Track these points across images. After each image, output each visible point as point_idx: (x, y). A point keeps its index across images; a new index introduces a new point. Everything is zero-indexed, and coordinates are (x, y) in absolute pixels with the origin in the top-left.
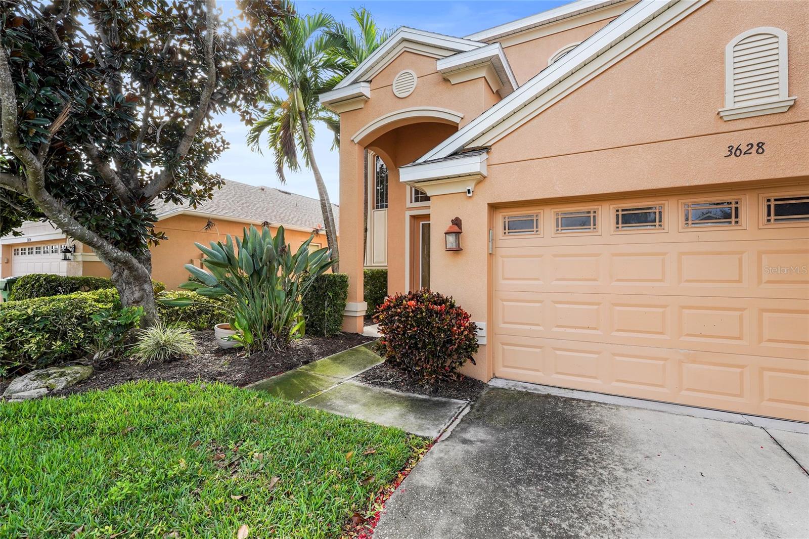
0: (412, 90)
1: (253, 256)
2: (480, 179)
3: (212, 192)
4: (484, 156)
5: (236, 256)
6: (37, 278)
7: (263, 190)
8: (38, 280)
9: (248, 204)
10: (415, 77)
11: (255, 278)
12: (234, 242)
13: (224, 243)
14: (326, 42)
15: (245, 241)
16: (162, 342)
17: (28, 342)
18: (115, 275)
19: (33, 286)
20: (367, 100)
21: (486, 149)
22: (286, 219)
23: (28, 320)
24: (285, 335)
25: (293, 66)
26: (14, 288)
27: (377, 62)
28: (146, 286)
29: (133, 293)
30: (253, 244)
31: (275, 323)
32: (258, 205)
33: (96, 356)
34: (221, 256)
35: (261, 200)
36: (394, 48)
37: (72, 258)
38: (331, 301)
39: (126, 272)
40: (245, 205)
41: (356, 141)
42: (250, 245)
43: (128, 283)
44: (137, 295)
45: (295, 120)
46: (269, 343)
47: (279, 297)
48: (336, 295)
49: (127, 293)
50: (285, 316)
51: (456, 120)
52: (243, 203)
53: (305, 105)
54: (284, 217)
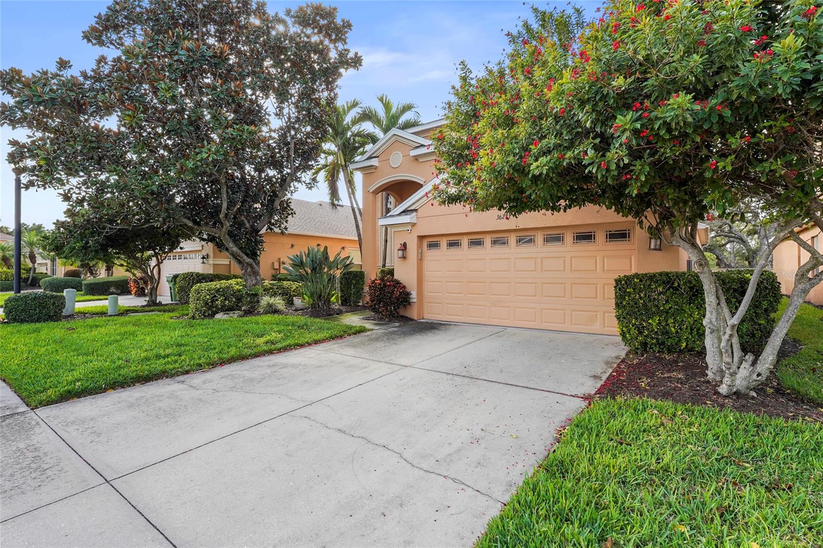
0: (400, 164)
1: (312, 261)
2: (413, 225)
3: (288, 219)
4: (414, 214)
5: (304, 261)
6: (191, 274)
7: (321, 205)
8: (192, 276)
9: (309, 220)
10: (401, 156)
11: (314, 272)
12: (303, 254)
13: (299, 255)
14: (358, 119)
15: (309, 253)
16: (270, 303)
17: (217, 300)
18: (243, 271)
19: (189, 278)
20: (376, 168)
21: (416, 210)
22: (338, 230)
23: (218, 291)
24: (328, 301)
25: (337, 137)
26: (178, 280)
27: (382, 146)
28: (258, 277)
29: (252, 281)
30: (312, 254)
31: (323, 294)
32: (317, 220)
33: (243, 308)
34: (298, 261)
35: (319, 215)
36: (390, 139)
37: (206, 262)
38: (355, 285)
39: (249, 269)
40: (308, 221)
41: (371, 191)
42: (311, 255)
43: (250, 276)
44: (254, 282)
45: (338, 171)
46: (320, 304)
47: (324, 281)
48: (357, 282)
49: (249, 281)
50: (328, 291)
51: (422, 183)
52: (307, 219)
53: (345, 161)
54: (336, 229)
